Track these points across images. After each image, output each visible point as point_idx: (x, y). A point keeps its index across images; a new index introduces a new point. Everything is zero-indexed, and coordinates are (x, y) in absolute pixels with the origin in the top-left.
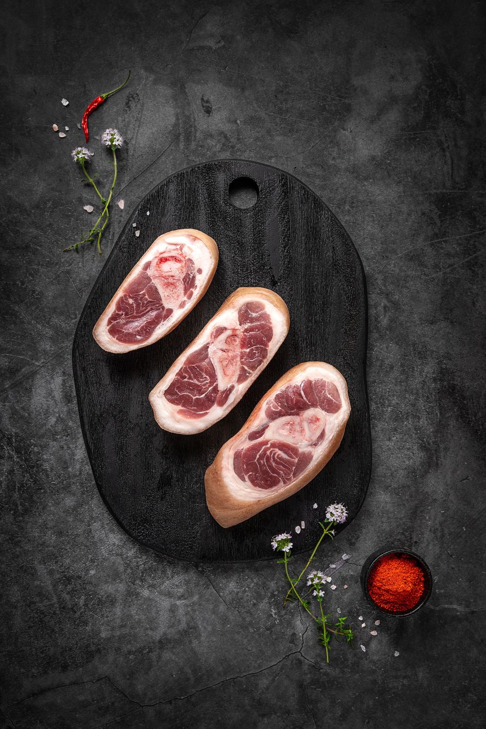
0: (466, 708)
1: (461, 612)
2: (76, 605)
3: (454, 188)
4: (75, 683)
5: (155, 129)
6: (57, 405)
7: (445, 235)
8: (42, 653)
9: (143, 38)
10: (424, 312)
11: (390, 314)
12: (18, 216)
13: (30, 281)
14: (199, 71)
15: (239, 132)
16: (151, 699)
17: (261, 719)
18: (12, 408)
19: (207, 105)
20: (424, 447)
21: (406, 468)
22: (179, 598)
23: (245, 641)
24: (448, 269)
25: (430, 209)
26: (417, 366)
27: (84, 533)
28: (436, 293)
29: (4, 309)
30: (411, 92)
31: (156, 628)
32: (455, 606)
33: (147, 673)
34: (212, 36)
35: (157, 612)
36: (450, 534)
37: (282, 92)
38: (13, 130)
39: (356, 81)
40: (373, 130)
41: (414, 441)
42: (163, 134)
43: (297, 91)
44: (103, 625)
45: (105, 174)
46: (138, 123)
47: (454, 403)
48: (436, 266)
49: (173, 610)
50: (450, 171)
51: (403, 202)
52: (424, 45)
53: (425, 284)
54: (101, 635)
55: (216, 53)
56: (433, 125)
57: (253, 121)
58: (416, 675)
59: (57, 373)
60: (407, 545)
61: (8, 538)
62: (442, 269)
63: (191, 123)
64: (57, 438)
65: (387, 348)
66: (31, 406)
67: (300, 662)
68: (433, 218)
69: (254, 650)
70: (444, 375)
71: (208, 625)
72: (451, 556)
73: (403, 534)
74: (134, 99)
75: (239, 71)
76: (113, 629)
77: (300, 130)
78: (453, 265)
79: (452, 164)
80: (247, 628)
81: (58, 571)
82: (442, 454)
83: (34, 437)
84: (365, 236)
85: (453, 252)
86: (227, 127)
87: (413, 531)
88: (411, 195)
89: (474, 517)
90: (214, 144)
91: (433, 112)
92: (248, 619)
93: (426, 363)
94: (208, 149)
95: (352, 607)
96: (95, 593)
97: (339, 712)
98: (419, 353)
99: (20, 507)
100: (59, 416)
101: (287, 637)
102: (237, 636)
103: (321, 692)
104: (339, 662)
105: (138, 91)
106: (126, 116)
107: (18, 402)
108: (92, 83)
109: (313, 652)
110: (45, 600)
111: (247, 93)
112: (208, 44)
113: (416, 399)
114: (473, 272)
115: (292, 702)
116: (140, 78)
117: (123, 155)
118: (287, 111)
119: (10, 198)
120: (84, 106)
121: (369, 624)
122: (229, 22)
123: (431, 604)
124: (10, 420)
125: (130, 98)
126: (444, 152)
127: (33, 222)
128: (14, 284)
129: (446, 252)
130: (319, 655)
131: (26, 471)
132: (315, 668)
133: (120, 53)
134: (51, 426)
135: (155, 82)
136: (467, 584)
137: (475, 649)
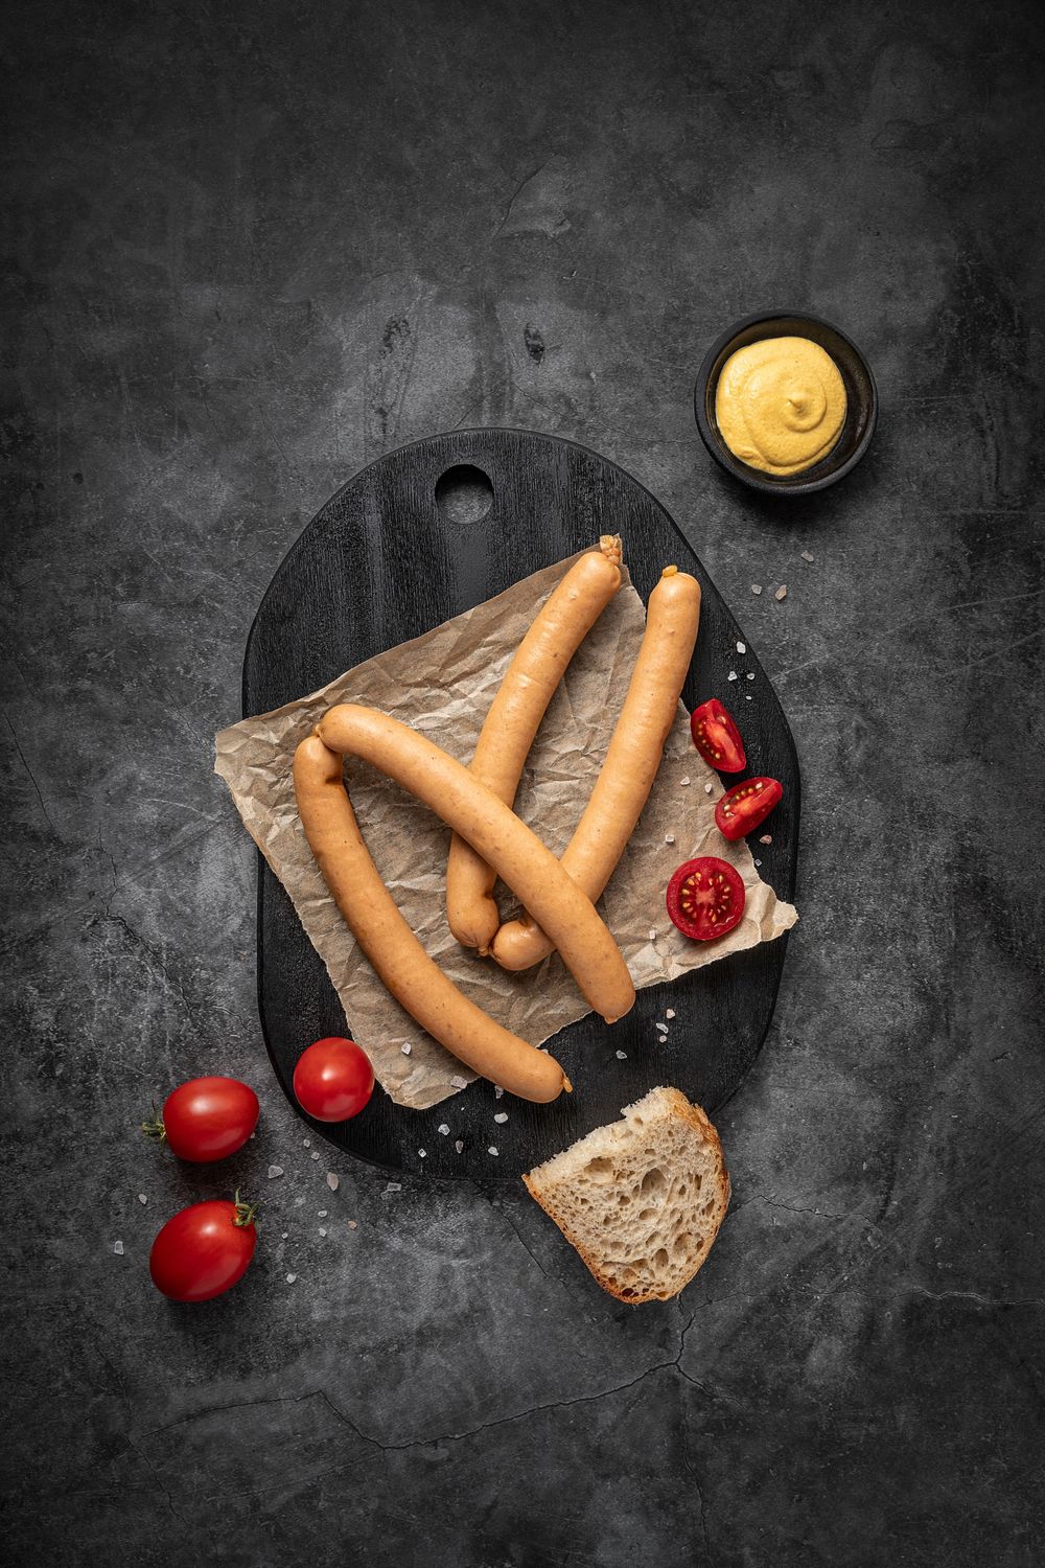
0: (987, 1484)
1: (983, 1306)
2: (269, 1259)
3: (1000, 506)
4: (263, 1401)
5: (436, 388)
6: (244, 894)
7: (978, 594)
9: (420, 216)
10: (933, 740)
11: (867, 742)
12: (182, 546)
13: (200, 667)
14: (523, 278)
15: (593, 394)
16: (399, 1437)
17: (600, 1482)
18: (163, 898)
19: (536, 342)
20: (923, 995)
21: (887, 1033)
22: (457, 1255)
23: (576, 1339)
24: (982, 661)
25: (951, 544)
26: (916, 842)
27: (287, 1130)
28: (957, 704)
29: (151, 716)
30: (923, 321)
31: (413, 1308)
32: (973, 1295)
33: (393, 1389)
34: (548, 211)
35: (416, 1280)
36: (968, 1159)
37: (677, 318)
38: (177, 386)
41: (904, 982)
42: (451, 397)
44: (315, 1297)
45: (342, 470)
46: (405, 376)
47: (985, 912)
48: (959, 654)
49: (445, 1275)
50: (994, 474)
51: (899, 531)
52: (952, 231)
53: (937, 687)
54: (312, 1315)
55: (556, 246)
56: (965, 385)
57: (620, 373)
58: (894, 1418)
60: (886, 1175)
62: (971, 659)
63: (503, 377)
64: (242, 956)
65: (860, 806)
66: (198, 895)
67: (676, 1383)
68: (956, 563)
69: (591, 1356)
70: (967, 860)
71: (508, 1306)
73: (877, 1154)
74: (399, 329)
75: (597, 279)
76: (335, 1305)
78: (990, 653)
79: (998, 459)
80: (579, 1315)
82: (958, 1009)
83: (201, 952)
84: (826, 594)
85: (992, 628)
86: (570, 386)
87: (896, 1151)
88: (917, 518)
89: (1015, 1129)
90: (546, 417)
91: (965, 360)
92: (582, 1299)
93: (933, 837)
95: (776, 1287)
96: (304, 1240)
97: (745, 1478)
98: (921, 817)
99: (172, 1079)
100: (248, 915)
101: (653, 1335)
102: (560, 1330)
103: (714, 1439)
104: (749, 1387)
105: (407, 316)
106: (384, 362)
107: (173, 887)
108: (324, 300)
109: (702, 1365)
111: (611, 320)
112: (540, 227)
113: (910, 903)
114: (1031, 666)
115: (659, 1456)
116: (411, 292)
117: (378, 435)
118: (686, 355)
119: (167, 512)
120: (307, 343)
121: (807, 1318)
122: (581, 186)
123: (927, 1288)
124: (158, 920)
125: (393, 329)
126: (983, 437)
127: (209, 559)
128: (172, 672)
129: (981, 628)
130: (711, 1372)
131: (186, 1013)
132: (703, 1395)
133: (376, 243)
134: (232, 932)
135: (440, 299)
136: (997, 1254)
137: (1008, 1377)
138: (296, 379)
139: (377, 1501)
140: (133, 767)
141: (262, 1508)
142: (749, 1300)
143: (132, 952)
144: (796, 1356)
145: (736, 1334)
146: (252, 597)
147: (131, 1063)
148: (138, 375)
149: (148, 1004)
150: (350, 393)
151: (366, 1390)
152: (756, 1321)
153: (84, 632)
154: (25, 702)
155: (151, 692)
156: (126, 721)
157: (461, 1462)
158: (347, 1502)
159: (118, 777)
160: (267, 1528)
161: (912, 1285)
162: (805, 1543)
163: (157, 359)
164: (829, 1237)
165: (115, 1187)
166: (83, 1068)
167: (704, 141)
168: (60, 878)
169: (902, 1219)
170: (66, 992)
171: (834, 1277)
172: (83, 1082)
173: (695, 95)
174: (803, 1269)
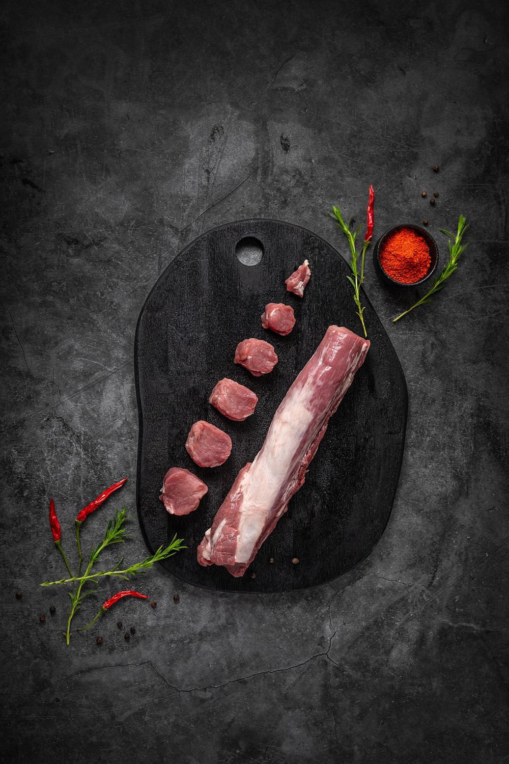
0: (473, 718)
1: (477, 631)
3: (506, 239)
4: (120, 665)
5: (235, 161)
6: (124, 409)
7: (494, 282)
8: (92, 634)
9: (232, 76)
10: (468, 352)
11: (436, 351)
12: (103, 231)
13: (109, 293)
14: (281, 110)
15: (312, 170)
16: (187, 685)
17: (286, 712)
18: (83, 408)
19: (286, 142)
20: (456, 477)
21: (438, 495)
22: (221, 596)
23: (278, 640)
24: (494, 315)
25: (482, 256)
26: (457, 401)
28: (480, 335)
29: (83, 317)
30: (474, 146)
31: (198, 621)
32: (472, 625)
33: (186, 662)
34: (296, 78)
35: (200, 607)
36: (473, 558)
37: (356, 136)
38: (106, 151)
39: (425, 132)
40: (436, 179)
41: (448, 470)
42: (242, 167)
43: (369, 136)
44: (149, 614)
45: (186, 199)
46: (220, 154)
47: (488, 438)
48: (483, 310)
49: (215, 606)
50: (504, 223)
52: (490, 104)
53: (471, 326)
54: (147, 623)
55: (298, 95)
56: (492, 179)
57: (326, 161)
58: (431, 684)
59: (127, 380)
61: (69, 527)
62: (488, 313)
63: (269, 159)
64: (122, 440)
65: (431, 382)
66: (101, 408)
67: (326, 663)
68: (484, 266)
69: (285, 649)
70: (481, 412)
71: (245, 622)
72: (473, 579)
73: (430, 554)
74: (218, 131)
75: (318, 114)
76: (158, 619)
77: (369, 174)
78: (498, 311)
79: (507, 216)
80: (280, 628)
81: (113, 561)
82: (473, 485)
83: (101, 437)
85: (499, 299)
86: (302, 165)
87: (439, 553)
89: (497, 544)
90: (289, 180)
91: (493, 167)
92: (282, 620)
93: (466, 399)
94: (283, 184)
95: (378, 618)
96: (145, 585)
97: (357, 711)
98: (460, 389)
99: (83, 500)
100: (126, 419)
101: (316, 640)
102: (270, 635)
103: (343, 692)
105: (223, 125)
106: (210, 147)
107: (89, 403)
108: (182, 114)
109: (339, 655)
110: (98, 586)
111: (323, 135)
112: (291, 86)
113: (453, 431)
115: (316, 700)
116: (226, 113)
117: (205, 183)
118: (359, 155)
119: (97, 214)
120: (172, 134)
121: (391, 634)
122: (312, 67)
123: (451, 621)
124: (80, 420)
125: (216, 131)
126: (500, 205)
127: (117, 239)
128: (95, 295)
129: (494, 298)
130: (344, 659)
131: (92, 467)
132: (339, 670)
133: (210, 87)
134: (118, 428)
135: (240, 117)
136: (485, 605)
137: (486, 666)
138: (165, 152)
139: (174, 717)
140: (72, 342)
141: (116, 719)
142: (364, 624)
143: (66, 435)
144: (385, 652)
145: (356, 640)
146: (137, 260)
147: (62, 491)
148: (86, 144)
149: (73, 462)
150: (192, 161)
151: (172, 662)
152: (367, 634)
153: (51, 271)
154: (19, 305)
155: (83, 304)
156: (70, 318)
157: (217, 700)
158: (159, 717)
159: (64, 346)
160: (119, 729)
161: (443, 619)
162: (384, 744)
163: (96, 137)
164: (404, 594)
165: (50, 554)
166: (38, 493)
167: (373, 50)
168: (32, 395)
169: (440, 586)
170: (31, 454)
171: (406, 614)
172: (37, 500)
173: (370, 27)
174: (391, 610)
